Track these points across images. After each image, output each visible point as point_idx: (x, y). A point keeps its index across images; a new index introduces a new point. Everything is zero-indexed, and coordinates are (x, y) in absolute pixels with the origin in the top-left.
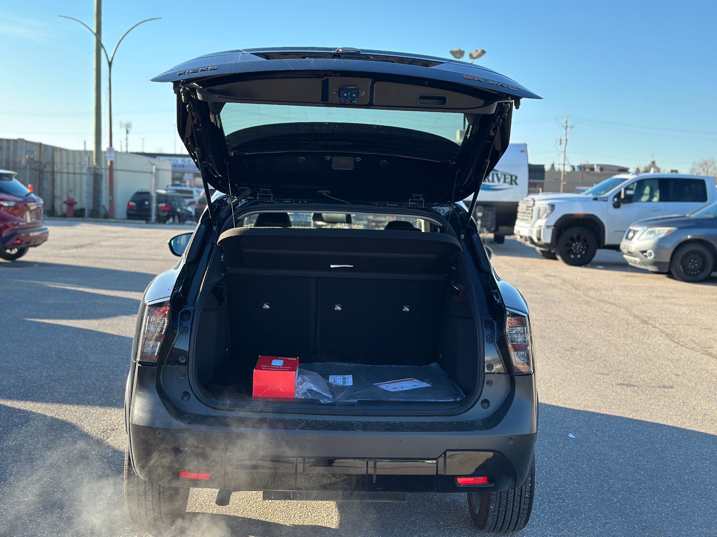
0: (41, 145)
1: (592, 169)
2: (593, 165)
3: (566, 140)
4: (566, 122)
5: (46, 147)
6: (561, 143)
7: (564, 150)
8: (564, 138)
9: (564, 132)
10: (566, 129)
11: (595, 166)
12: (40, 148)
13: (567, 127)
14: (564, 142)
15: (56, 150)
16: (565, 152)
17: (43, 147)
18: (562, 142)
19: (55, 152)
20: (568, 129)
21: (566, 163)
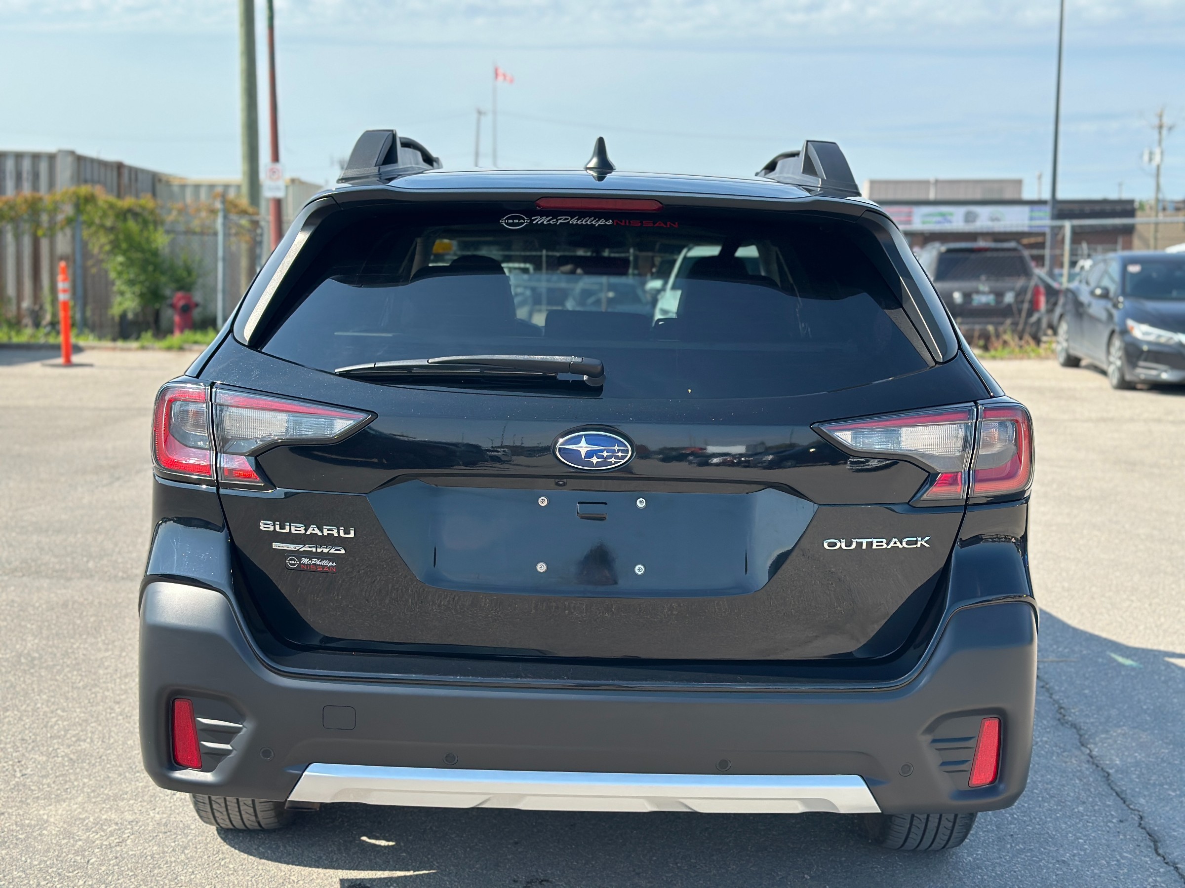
0: (120, 166)
4: (1160, 116)
5: (135, 172)
6: (1151, 160)
7: (1154, 171)
12: (119, 175)
14: (1157, 159)
15: (160, 180)
17: (126, 173)
19: (159, 187)
21: (1159, 196)
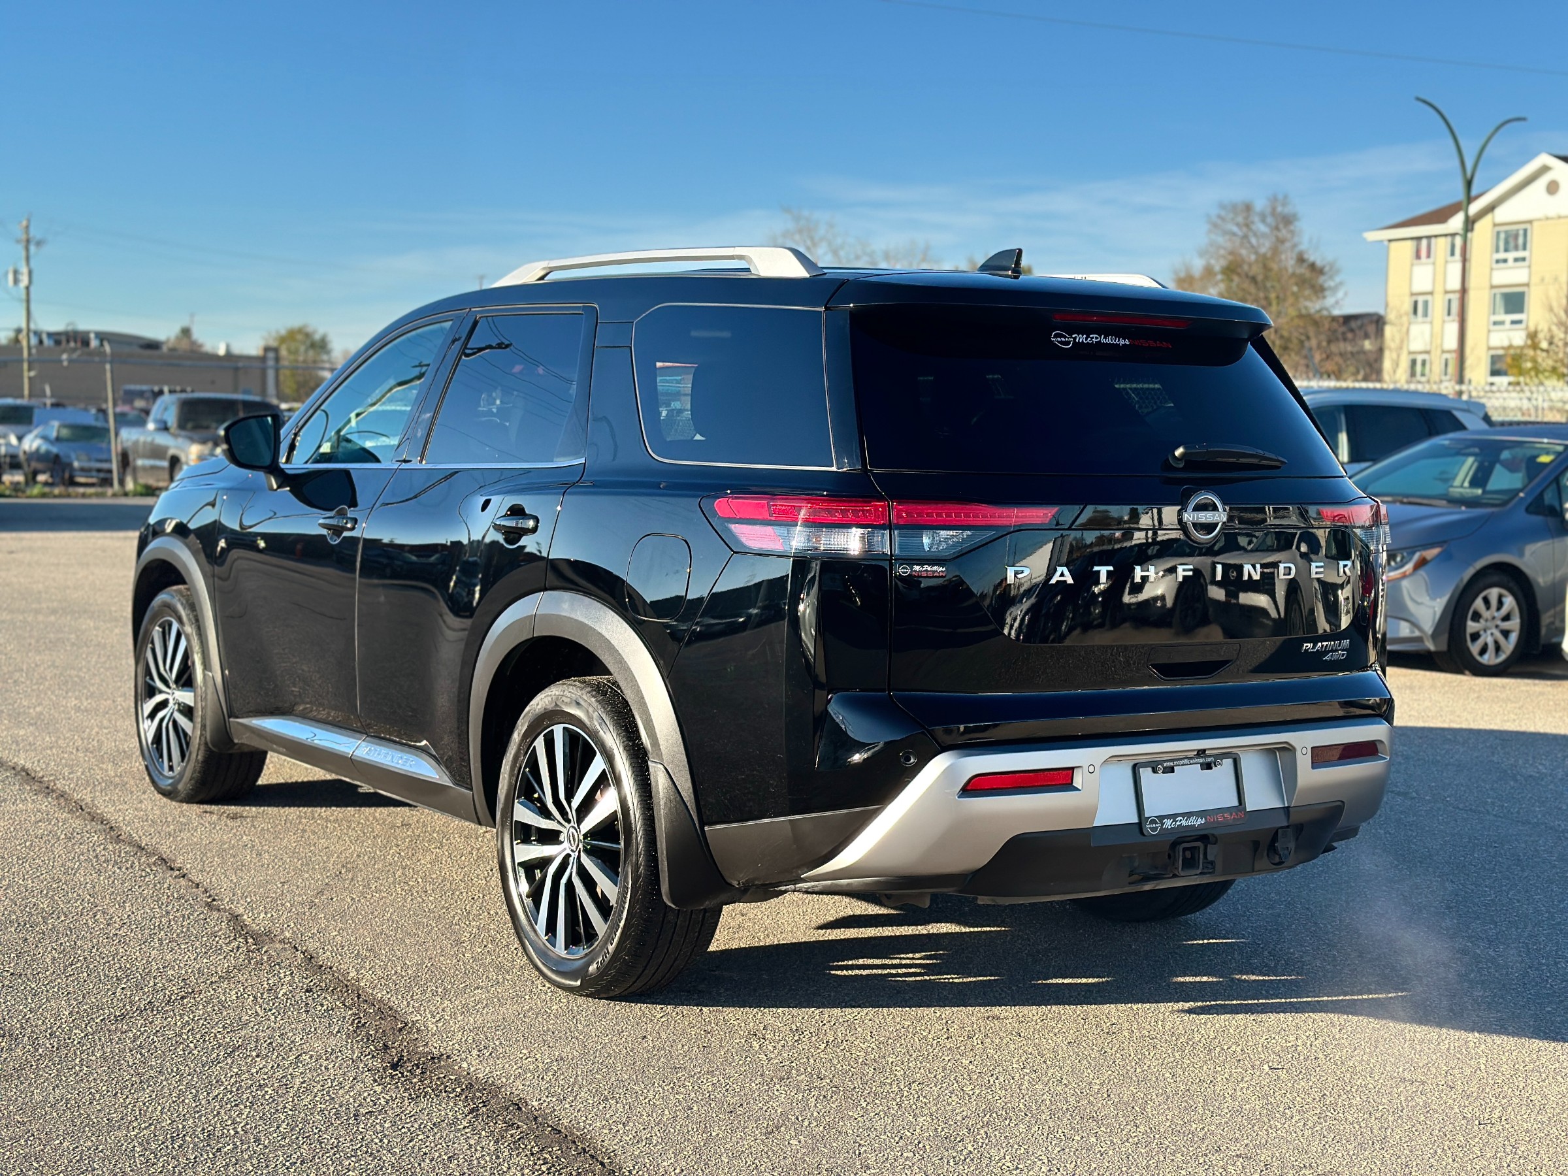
1: (86, 343)
2: (88, 333)
8: (23, 269)
9: (23, 254)
10: (27, 249)
11: (92, 336)
13: (28, 241)
16: (28, 301)
18: (21, 277)
20: (32, 248)
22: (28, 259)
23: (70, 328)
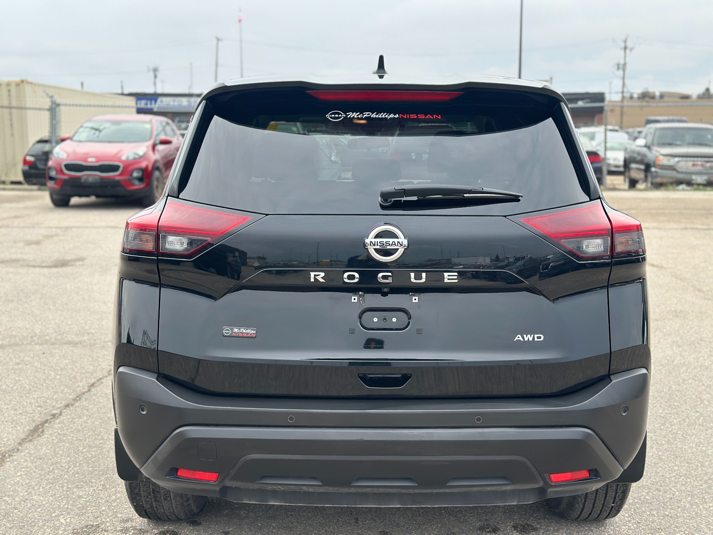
1: (653, 97)
2: (654, 93)
3: (625, 64)
4: (625, 42)
6: (618, 69)
7: (622, 76)
8: (622, 62)
9: (623, 54)
10: (625, 52)
11: (657, 94)
13: (625, 48)
16: (624, 78)
20: (628, 51)
21: (625, 90)
22: (625, 57)
23: (645, 91)
